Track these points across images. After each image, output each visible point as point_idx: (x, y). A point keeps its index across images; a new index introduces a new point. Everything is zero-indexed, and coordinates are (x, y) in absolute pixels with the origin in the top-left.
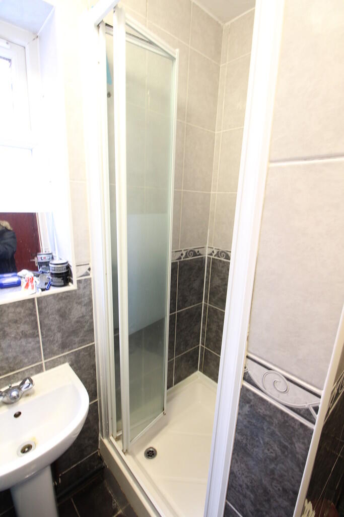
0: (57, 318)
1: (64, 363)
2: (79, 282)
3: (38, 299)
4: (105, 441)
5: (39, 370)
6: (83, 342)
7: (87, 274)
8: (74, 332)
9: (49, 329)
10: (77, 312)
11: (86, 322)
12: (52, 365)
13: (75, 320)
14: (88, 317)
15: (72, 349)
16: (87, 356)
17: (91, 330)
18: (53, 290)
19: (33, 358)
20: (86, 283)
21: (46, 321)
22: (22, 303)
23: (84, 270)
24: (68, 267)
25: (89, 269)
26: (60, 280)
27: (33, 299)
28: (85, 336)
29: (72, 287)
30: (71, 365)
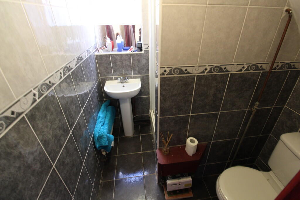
0: (137, 62)
1: (139, 78)
2: (145, 51)
3: (132, 54)
4: (151, 111)
5: (131, 78)
6: (145, 73)
7: (147, 48)
8: (143, 69)
9: (135, 65)
10: (144, 62)
11: (147, 66)
12: (135, 78)
13: (143, 64)
14: (147, 65)
15: (142, 74)
16: (147, 79)
17: (148, 70)
18: (137, 52)
19: (130, 73)
20: (147, 52)
21: (134, 62)
22: (127, 55)
23: (146, 46)
24: (142, 45)
25: (148, 46)
26: (139, 49)
27: (130, 54)
28: (146, 71)
29: (143, 52)
30: (141, 80)
